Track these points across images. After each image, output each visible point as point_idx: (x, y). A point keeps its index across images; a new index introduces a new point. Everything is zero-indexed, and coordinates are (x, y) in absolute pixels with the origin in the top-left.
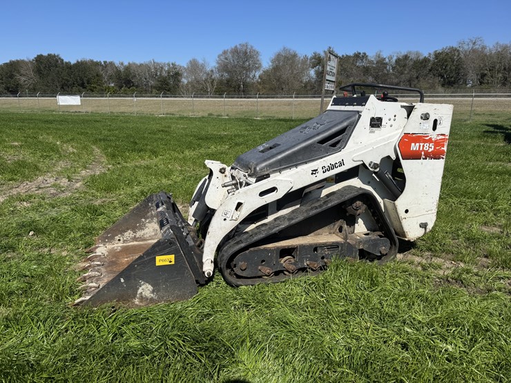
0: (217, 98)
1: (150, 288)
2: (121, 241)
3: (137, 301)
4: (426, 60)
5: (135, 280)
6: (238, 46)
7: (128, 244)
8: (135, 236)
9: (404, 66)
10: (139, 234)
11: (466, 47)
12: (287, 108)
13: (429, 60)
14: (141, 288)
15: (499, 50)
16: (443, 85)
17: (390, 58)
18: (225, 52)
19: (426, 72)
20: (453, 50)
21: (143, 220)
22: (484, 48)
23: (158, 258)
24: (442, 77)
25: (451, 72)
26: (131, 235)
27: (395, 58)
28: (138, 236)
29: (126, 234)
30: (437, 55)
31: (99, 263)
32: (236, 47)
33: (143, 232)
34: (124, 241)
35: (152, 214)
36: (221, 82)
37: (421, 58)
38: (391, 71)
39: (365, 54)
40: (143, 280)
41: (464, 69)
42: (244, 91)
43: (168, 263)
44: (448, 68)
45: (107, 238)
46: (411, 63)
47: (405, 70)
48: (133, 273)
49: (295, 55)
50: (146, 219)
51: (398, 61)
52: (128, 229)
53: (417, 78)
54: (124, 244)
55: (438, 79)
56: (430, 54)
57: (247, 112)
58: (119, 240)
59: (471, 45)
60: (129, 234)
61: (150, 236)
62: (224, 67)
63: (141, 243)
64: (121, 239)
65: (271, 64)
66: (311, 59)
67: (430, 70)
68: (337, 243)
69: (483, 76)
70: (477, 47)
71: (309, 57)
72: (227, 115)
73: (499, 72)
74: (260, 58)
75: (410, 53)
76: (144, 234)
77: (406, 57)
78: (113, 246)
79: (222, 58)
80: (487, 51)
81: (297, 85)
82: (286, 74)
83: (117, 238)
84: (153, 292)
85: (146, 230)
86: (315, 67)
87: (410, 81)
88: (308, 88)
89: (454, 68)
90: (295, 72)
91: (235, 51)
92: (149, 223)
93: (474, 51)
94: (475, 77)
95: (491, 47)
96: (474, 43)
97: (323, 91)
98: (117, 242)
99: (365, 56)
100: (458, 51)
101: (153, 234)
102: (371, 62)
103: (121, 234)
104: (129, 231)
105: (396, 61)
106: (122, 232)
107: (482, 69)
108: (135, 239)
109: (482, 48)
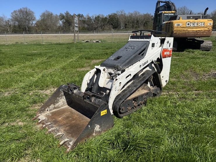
0: (14, 34)
1: (99, 126)
2: (49, 111)
3: (94, 134)
4: (106, 18)
5: (94, 125)
6: (22, 9)
7: (52, 111)
8: (55, 107)
9: (98, 20)
10: (56, 105)
11: (119, 14)
12: (55, 39)
13: (107, 18)
14: (96, 128)
15: (130, 15)
16: (113, 28)
17: (93, 17)
18: (15, 12)
19: (107, 23)
20: (115, 14)
21: (58, 98)
22: (125, 14)
23: (101, 112)
24: (112, 25)
25: (115, 23)
26: (53, 107)
27: (94, 17)
28: (56, 106)
29: (51, 107)
30: (110, 16)
31: (49, 123)
32: (21, 9)
33: (58, 104)
34: (50, 110)
35: (62, 95)
36: (15, 26)
37: (104, 17)
38: (94, 22)
39: (82, 15)
40: (96, 124)
41: (120, 22)
42: (28, 31)
43: (105, 114)
44: (114, 21)
45: (42, 110)
46: (101, 19)
47: (99, 22)
48: (93, 122)
49: (52, 14)
50: (59, 97)
51: (96, 18)
52: (51, 104)
53: (104, 25)
54: (50, 112)
55: (111, 26)
56: (107, 16)
57: (36, 41)
58: (48, 110)
59: (121, 13)
60: (52, 106)
61: (61, 105)
62: (16, 19)
63: (58, 109)
64: (49, 109)
65: (40, 18)
66: (59, 16)
67: (108, 22)
68: (148, 92)
69: (126, 24)
70: (123, 13)
71: (58, 15)
72: (27, 43)
73: (131, 23)
74: (34, 15)
75: (100, 15)
76: (59, 105)
77: (99, 17)
78: (45, 114)
79: (14, 14)
80: (126, 15)
81: (55, 28)
82: (49, 23)
83: (46, 109)
84: (99, 128)
85: (60, 103)
86: (62, 20)
87: (101, 26)
88: (61, 29)
89: (116, 21)
90: (53, 22)
91: (21, 11)
92: (60, 99)
93: (122, 15)
94: (123, 25)
95: (127, 14)
96: (122, 12)
97: (75, 31)
98: (47, 111)
99: (82, 16)
100: (117, 15)
101: (63, 104)
102: (85, 18)
103: (48, 107)
104: (52, 105)
105: (95, 18)
106: (48, 106)
107: (125, 22)
108: (55, 108)
109: (124, 14)
